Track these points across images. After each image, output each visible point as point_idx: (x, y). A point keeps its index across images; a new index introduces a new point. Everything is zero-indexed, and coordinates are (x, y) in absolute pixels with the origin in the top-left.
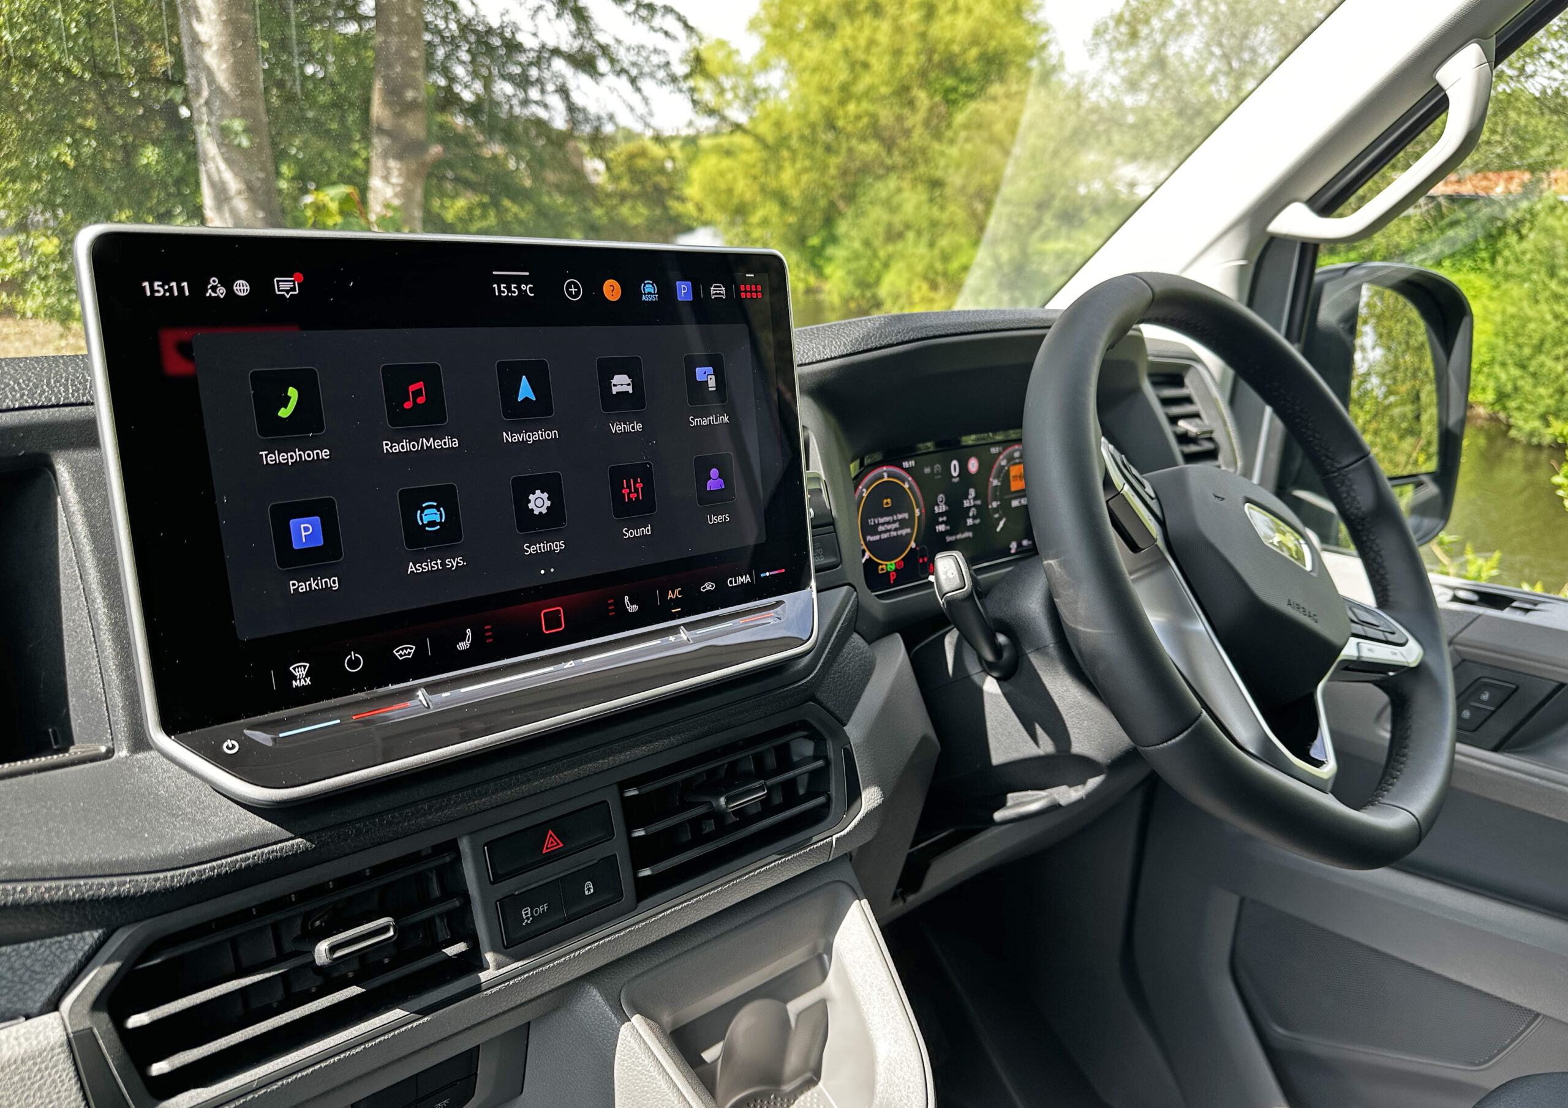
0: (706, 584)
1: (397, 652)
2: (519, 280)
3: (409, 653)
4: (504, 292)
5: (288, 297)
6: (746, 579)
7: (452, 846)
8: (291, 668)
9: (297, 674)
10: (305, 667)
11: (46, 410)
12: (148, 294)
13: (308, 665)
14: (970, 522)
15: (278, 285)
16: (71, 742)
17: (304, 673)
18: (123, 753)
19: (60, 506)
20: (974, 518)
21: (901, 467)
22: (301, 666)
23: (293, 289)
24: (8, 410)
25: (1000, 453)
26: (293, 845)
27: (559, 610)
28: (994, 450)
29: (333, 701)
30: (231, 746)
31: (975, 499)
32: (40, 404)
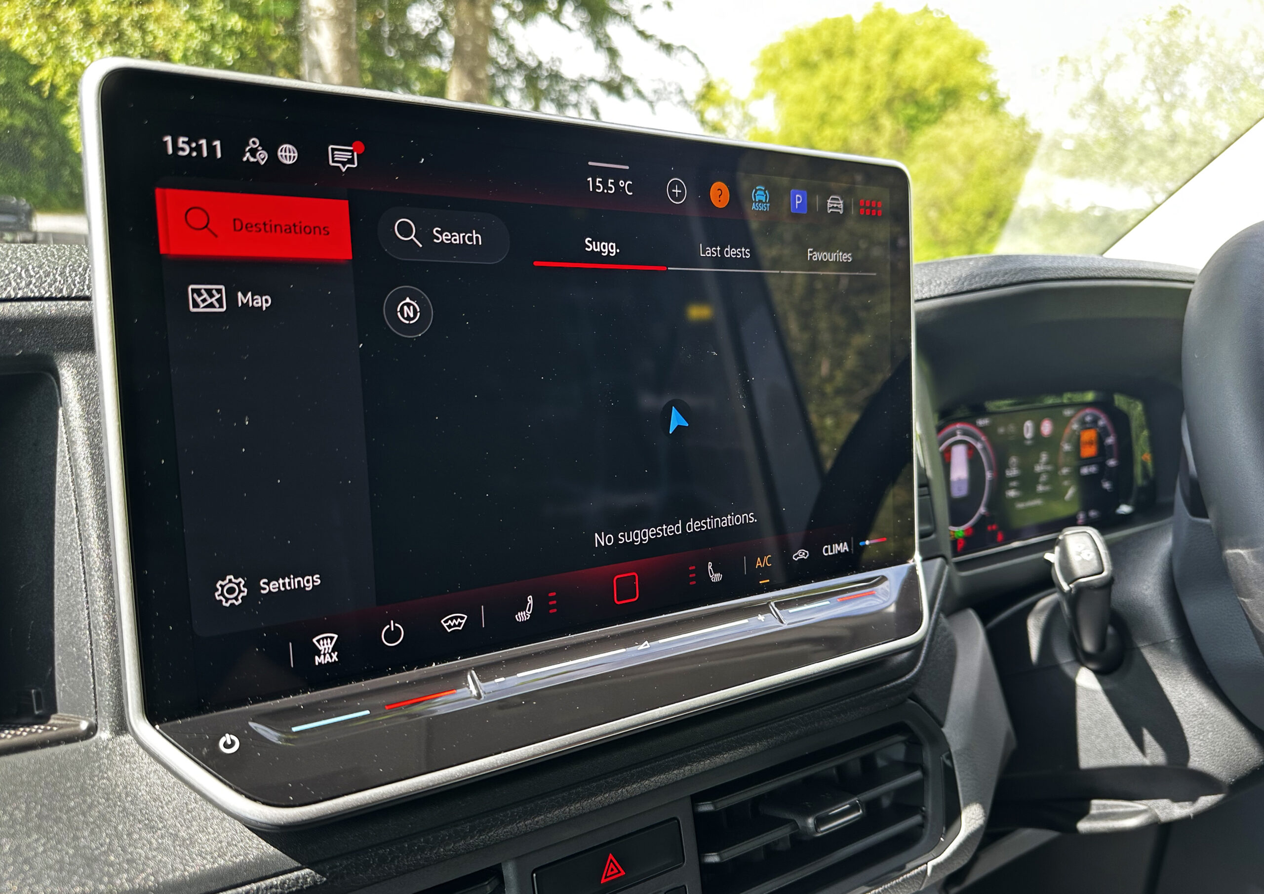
0: (799, 552)
1: (446, 622)
2: (617, 175)
3: (460, 624)
4: (599, 188)
5: (344, 170)
6: (843, 547)
7: (496, 872)
8: (314, 640)
9: (321, 648)
10: (332, 638)
11: (54, 303)
12: (170, 151)
13: (336, 636)
14: (1040, 488)
15: (333, 155)
16: (54, 710)
17: (331, 647)
18: (104, 735)
19: (61, 418)
20: (1045, 484)
21: (974, 424)
22: (326, 638)
23: (351, 161)
24: (8, 300)
25: (1071, 417)
26: (298, 878)
27: (634, 576)
28: (1068, 412)
29: (363, 684)
30: (229, 742)
31: (1047, 463)
32: (47, 295)
